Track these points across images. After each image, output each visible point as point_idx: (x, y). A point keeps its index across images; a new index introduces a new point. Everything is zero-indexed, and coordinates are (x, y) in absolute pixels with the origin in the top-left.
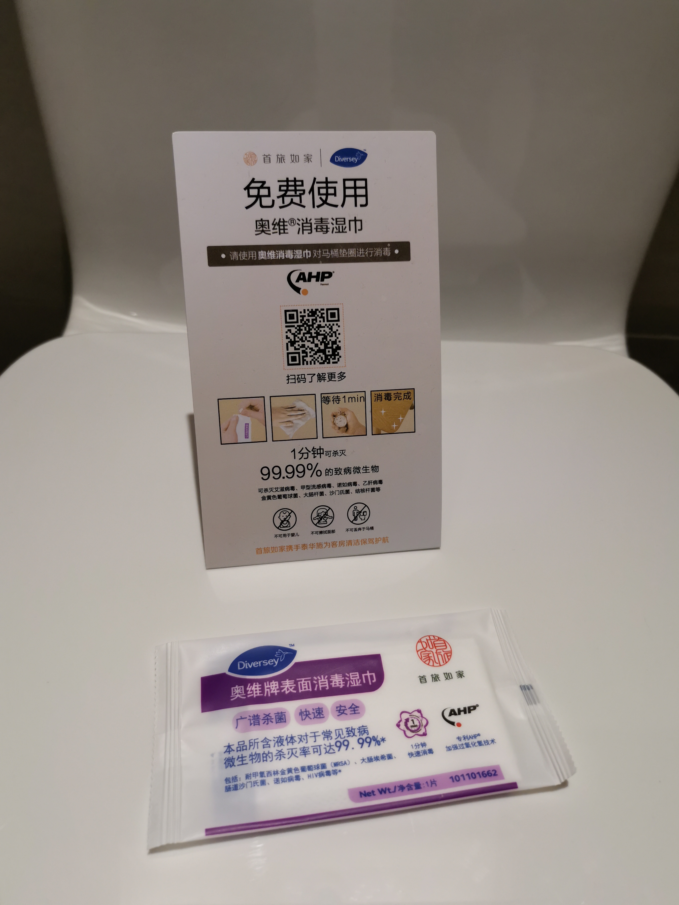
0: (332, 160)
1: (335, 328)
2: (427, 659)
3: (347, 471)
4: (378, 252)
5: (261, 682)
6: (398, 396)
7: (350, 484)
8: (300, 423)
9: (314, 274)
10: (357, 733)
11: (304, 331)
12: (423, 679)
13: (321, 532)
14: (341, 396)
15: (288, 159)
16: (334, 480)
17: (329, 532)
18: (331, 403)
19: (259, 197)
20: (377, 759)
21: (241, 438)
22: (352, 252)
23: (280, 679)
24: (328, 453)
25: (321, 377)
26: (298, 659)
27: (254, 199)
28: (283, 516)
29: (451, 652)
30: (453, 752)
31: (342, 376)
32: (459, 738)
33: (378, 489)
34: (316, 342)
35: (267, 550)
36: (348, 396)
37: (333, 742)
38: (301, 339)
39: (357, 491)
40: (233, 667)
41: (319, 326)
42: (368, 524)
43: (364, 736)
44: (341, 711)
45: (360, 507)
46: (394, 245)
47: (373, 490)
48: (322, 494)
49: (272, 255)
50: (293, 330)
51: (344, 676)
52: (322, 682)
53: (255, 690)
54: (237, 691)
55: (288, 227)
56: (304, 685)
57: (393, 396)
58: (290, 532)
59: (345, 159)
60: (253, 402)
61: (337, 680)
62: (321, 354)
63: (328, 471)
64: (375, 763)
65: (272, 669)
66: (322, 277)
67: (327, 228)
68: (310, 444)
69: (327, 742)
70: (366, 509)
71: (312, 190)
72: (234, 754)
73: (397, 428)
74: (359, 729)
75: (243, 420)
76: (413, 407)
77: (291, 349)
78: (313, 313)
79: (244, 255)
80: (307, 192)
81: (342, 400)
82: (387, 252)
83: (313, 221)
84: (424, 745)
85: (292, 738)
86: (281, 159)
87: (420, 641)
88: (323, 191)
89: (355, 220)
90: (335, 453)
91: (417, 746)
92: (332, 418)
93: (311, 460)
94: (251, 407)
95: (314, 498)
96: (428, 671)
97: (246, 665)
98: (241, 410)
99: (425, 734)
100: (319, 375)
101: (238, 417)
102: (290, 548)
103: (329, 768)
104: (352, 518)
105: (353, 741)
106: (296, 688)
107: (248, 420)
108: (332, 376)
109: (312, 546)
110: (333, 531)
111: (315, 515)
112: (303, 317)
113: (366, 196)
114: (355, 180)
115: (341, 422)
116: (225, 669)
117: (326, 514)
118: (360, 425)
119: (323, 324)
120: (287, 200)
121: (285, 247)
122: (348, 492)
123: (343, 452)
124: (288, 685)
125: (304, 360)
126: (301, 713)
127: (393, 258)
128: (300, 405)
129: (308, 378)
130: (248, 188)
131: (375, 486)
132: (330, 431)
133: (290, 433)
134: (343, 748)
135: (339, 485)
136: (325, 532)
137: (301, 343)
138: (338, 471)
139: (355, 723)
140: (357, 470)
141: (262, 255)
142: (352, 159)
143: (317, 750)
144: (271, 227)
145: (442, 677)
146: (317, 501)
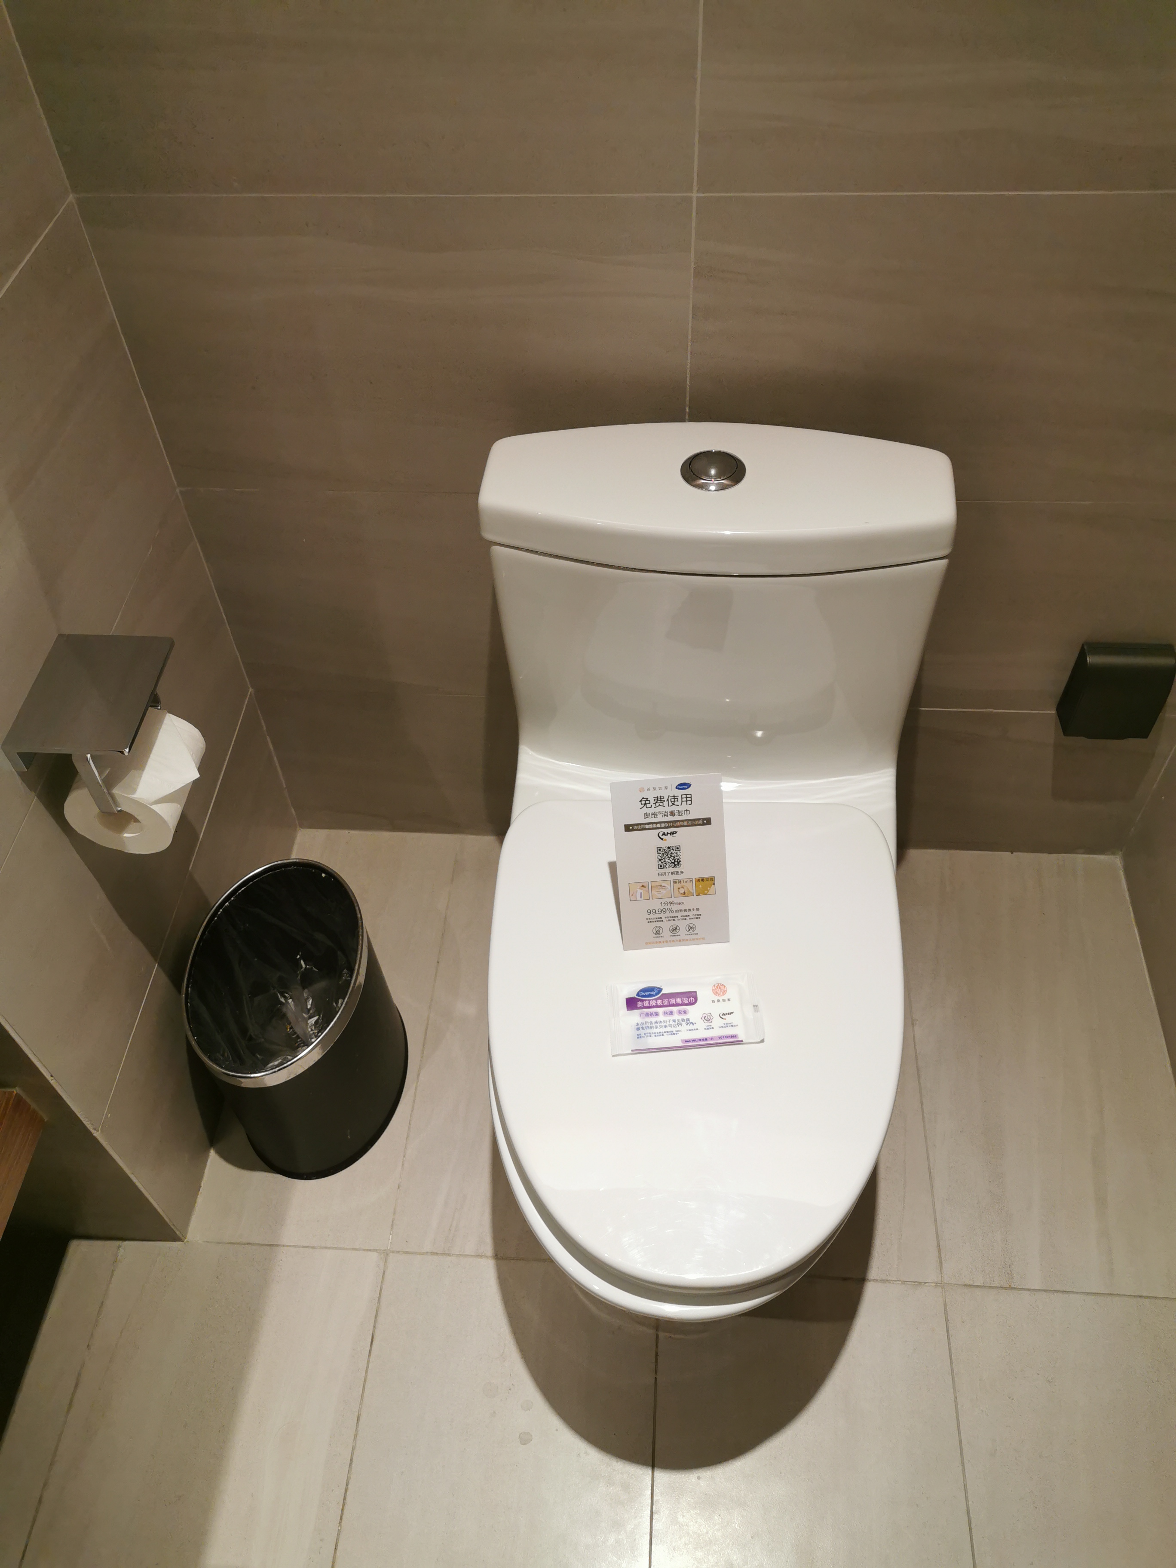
0: (676, 788)
1: (678, 854)
2: (716, 993)
3: (685, 910)
4: (697, 822)
5: (649, 1000)
6: (707, 879)
7: (686, 916)
8: (663, 891)
9: (669, 832)
10: (685, 1020)
11: (665, 855)
12: (713, 1001)
13: (674, 936)
14: (682, 880)
15: (657, 789)
16: (679, 914)
17: (678, 935)
18: (677, 883)
19: (645, 804)
20: (692, 1030)
21: (639, 898)
22: (685, 823)
23: (656, 1000)
24: (676, 904)
25: (673, 873)
26: (663, 992)
27: (643, 805)
28: (657, 929)
29: (726, 991)
30: (721, 1029)
31: (682, 872)
32: (724, 1024)
33: (699, 918)
34: (670, 859)
35: (650, 943)
36: (685, 880)
37: (676, 1023)
38: (664, 859)
39: (690, 919)
40: (638, 995)
41: (672, 853)
42: (695, 932)
43: (688, 1022)
44: (680, 1012)
45: (691, 925)
46: (704, 819)
47: (697, 918)
48: (674, 920)
49: (651, 826)
50: (661, 855)
51: (682, 999)
52: (673, 1001)
53: (646, 1003)
54: (640, 1004)
55: (658, 815)
56: (666, 1002)
57: (705, 880)
58: (660, 935)
59: (681, 787)
60: (644, 884)
61: (679, 1001)
62: (673, 864)
63: (676, 911)
64: (691, 1031)
65: (652, 996)
66: (672, 833)
67: (675, 814)
68: (668, 900)
69: (674, 1023)
70: (694, 926)
71: (668, 800)
72: (640, 1026)
73: (707, 893)
74: (686, 1019)
75: (639, 891)
76: (714, 884)
77: (660, 863)
78: (669, 848)
79: (639, 827)
80: (666, 801)
81: (682, 882)
82: (701, 822)
83: (668, 812)
84: (711, 1026)
85: (661, 1022)
86: (654, 789)
87: (714, 986)
88: (673, 800)
89: (687, 810)
90: (680, 904)
91: (708, 1026)
92: (678, 889)
93: (669, 906)
94: (643, 886)
95: (671, 921)
96: (716, 998)
97: (643, 994)
98: (638, 888)
99: (711, 1022)
100: (672, 873)
101: (637, 891)
102: (660, 942)
103: (674, 1032)
104: (688, 930)
105: (684, 1023)
106: (663, 1003)
107: (641, 891)
108: (677, 873)
109: (670, 941)
110: (680, 935)
111: (671, 929)
112: (664, 850)
113: (691, 801)
114: (686, 795)
115: (682, 891)
116: (635, 995)
117: (676, 928)
118: (691, 892)
119: (673, 852)
120: (657, 804)
121: (656, 823)
122: (685, 919)
123: (683, 903)
124: (659, 1002)
125: (665, 867)
126: (664, 1013)
127: (704, 824)
128: (663, 885)
129: (667, 874)
130: (641, 801)
131: (698, 917)
132: (677, 894)
133: (660, 896)
134: (680, 1026)
135: (682, 916)
136: (676, 936)
137: (664, 860)
138: (681, 911)
139: (685, 1017)
140: (690, 910)
141: (647, 826)
142: (685, 787)
143: (670, 1026)
144: (651, 815)
145: (721, 1001)
146: (672, 923)
